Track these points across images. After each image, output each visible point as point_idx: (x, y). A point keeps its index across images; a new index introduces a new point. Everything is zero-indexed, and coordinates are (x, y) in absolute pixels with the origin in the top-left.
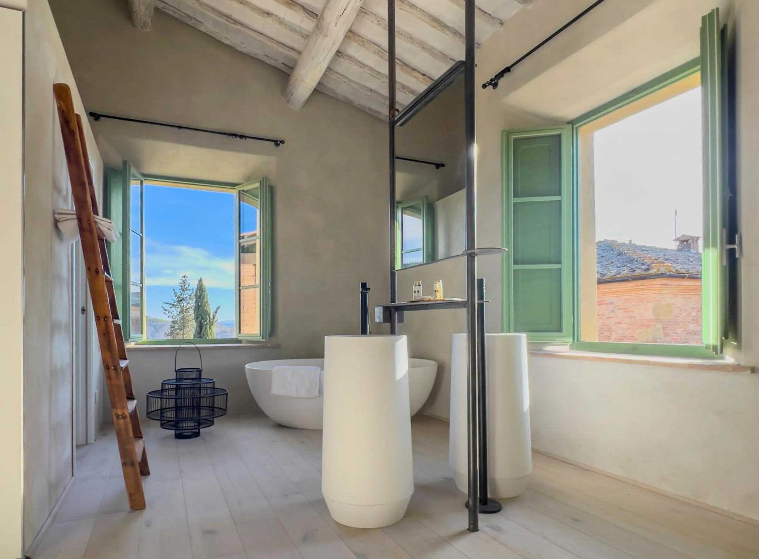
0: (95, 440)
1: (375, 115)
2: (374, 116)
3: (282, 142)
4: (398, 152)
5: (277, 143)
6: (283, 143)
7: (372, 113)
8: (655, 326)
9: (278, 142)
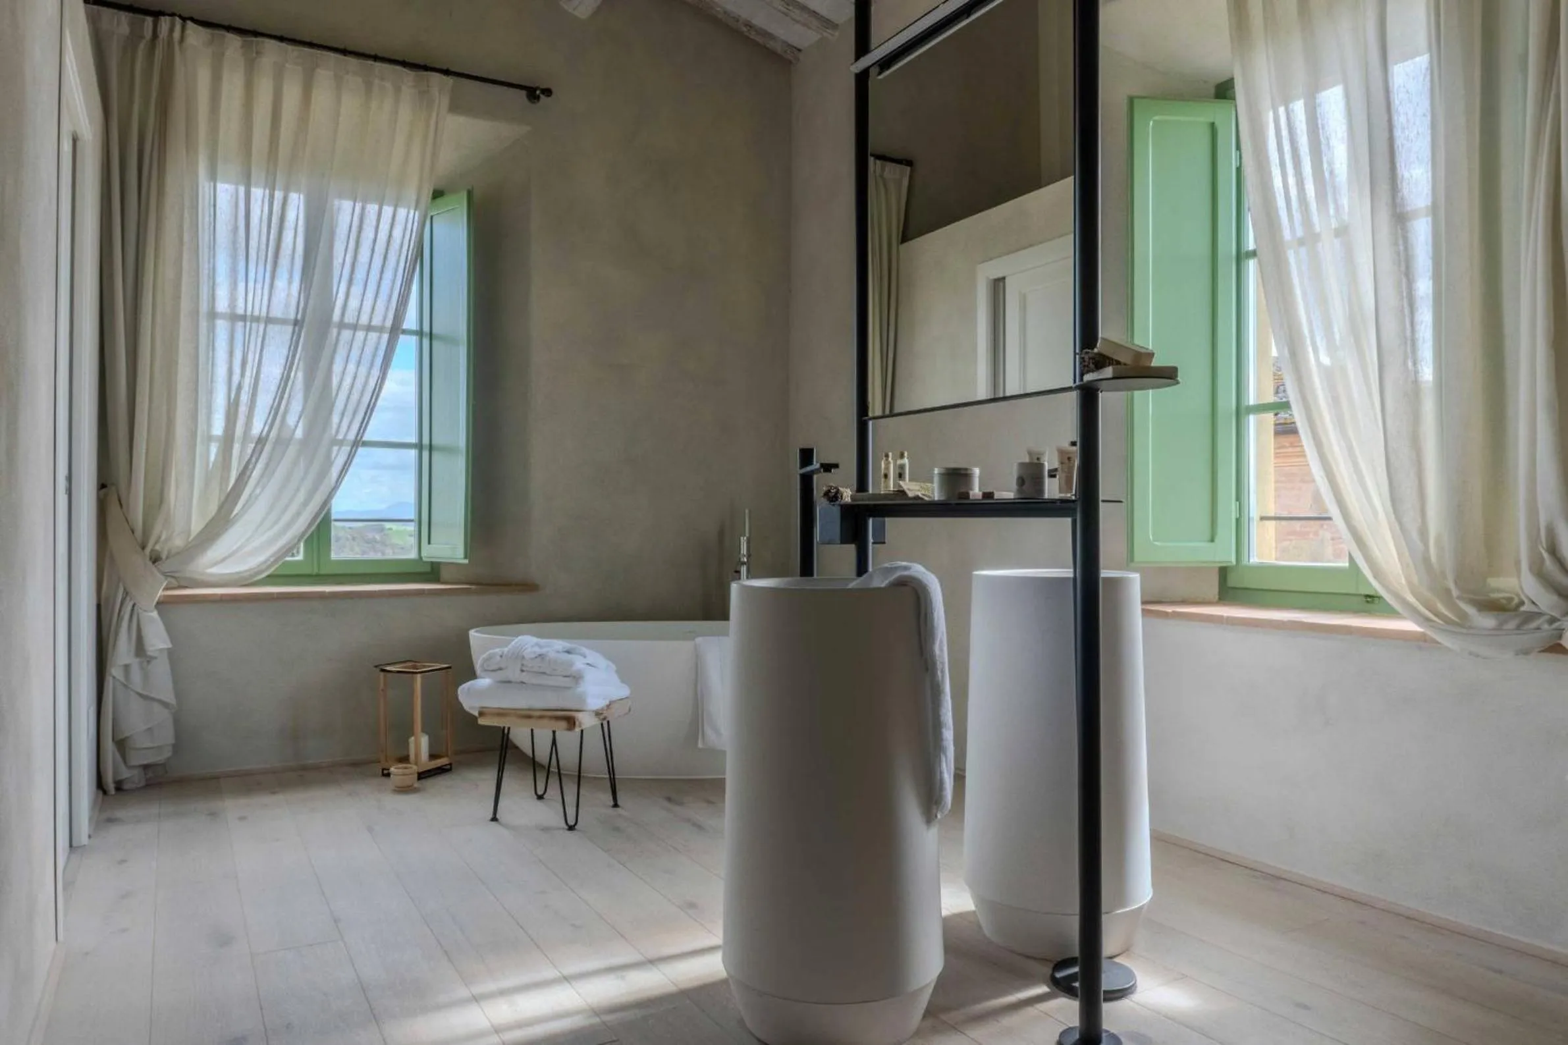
0: (90, 837)
1: (759, 39)
2: (757, 44)
3: (548, 92)
4: (875, 141)
5: (533, 93)
6: (549, 96)
7: (753, 35)
8: (1316, 534)
9: (538, 92)
